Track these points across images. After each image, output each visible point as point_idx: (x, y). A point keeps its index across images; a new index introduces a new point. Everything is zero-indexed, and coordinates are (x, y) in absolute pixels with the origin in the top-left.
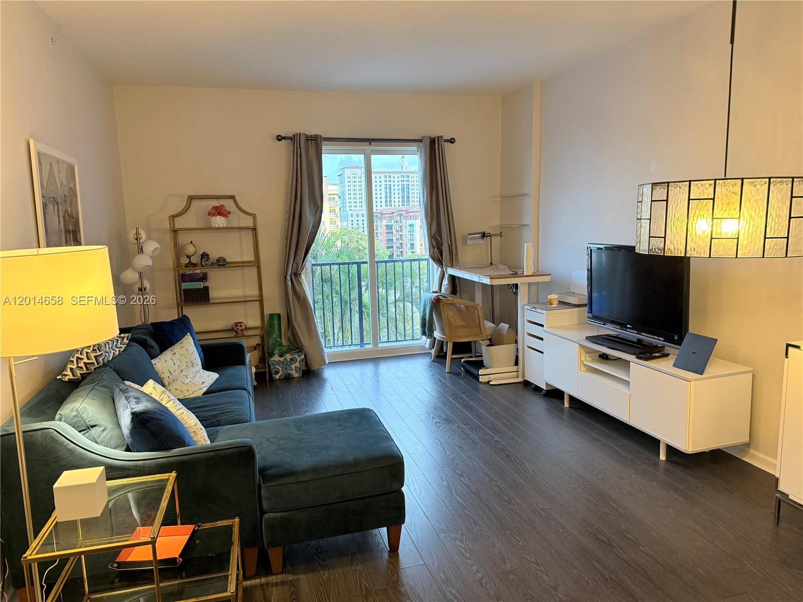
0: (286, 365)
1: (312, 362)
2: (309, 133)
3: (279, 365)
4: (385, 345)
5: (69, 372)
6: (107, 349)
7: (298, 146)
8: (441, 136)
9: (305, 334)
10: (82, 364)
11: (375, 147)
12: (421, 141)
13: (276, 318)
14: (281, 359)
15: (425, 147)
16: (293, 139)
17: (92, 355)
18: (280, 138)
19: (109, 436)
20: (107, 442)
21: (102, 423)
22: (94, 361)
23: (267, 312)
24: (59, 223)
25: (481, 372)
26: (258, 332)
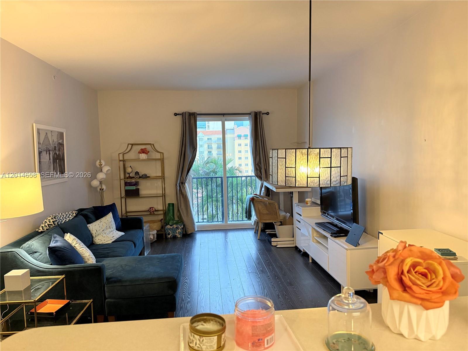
0: (174, 230)
1: (188, 230)
2: (191, 112)
3: (170, 230)
4: (230, 222)
5: (41, 228)
6: (61, 218)
7: (185, 118)
8: (261, 111)
9: (185, 215)
10: (46, 225)
11: (226, 117)
12: (250, 114)
13: (171, 206)
14: (171, 227)
15: (252, 117)
16: (183, 114)
17: (51, 221)
18: (176, 114)
19: (43, 257)
20: (42, 260)
21: (40, 251)
22: (52, 223)
23: (167, 203)
24: (50, 159)
25: (273, 240)
26: (162, 212)
